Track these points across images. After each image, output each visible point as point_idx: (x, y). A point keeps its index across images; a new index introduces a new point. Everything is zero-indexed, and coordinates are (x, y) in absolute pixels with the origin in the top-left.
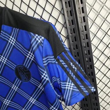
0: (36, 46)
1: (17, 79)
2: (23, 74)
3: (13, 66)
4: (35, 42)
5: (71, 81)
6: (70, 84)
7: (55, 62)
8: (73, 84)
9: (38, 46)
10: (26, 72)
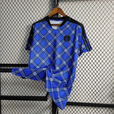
0: (78, 28)
3: (64, 35)
6: (84, 46)
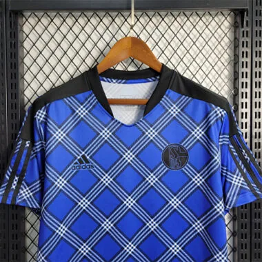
0: (215, 119)
1: (163, 164)
2: (176, 157)
4: (215, 115)
5: (240, 174)
6: (239, 178)
7: (228, 145)
8: (242, 179)
9: (217, 120)
10: (180, 154)
